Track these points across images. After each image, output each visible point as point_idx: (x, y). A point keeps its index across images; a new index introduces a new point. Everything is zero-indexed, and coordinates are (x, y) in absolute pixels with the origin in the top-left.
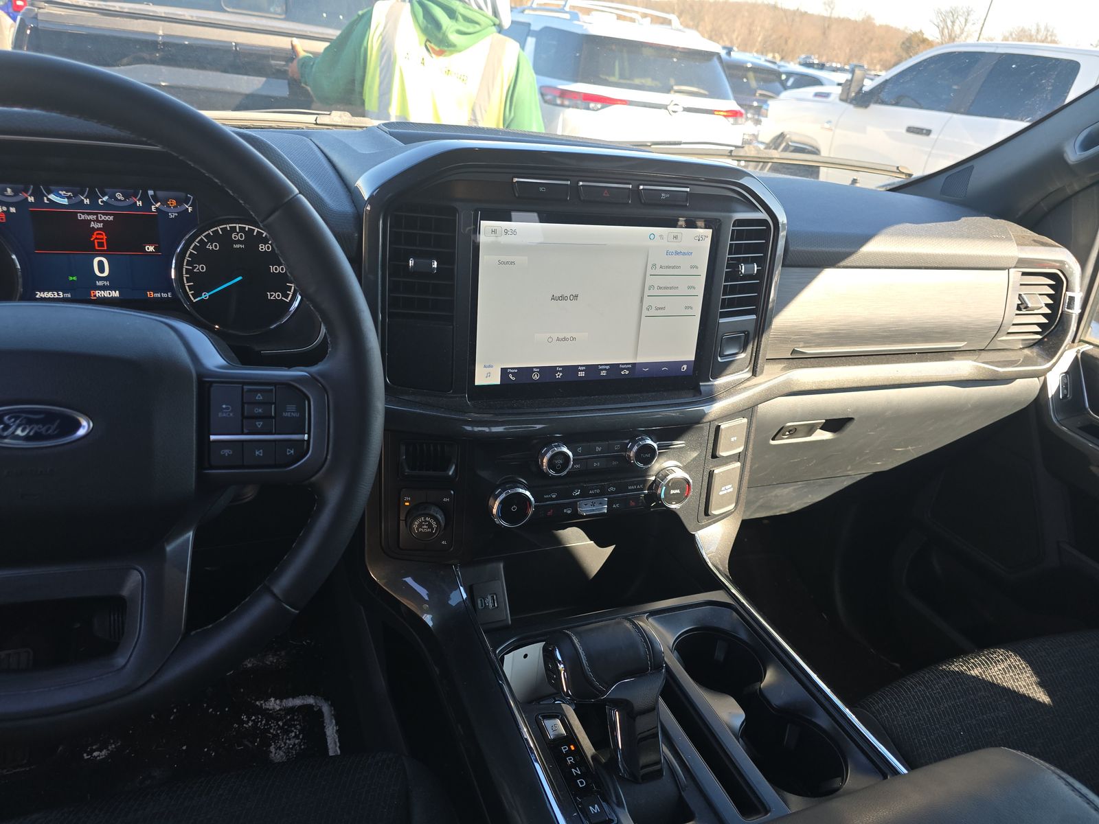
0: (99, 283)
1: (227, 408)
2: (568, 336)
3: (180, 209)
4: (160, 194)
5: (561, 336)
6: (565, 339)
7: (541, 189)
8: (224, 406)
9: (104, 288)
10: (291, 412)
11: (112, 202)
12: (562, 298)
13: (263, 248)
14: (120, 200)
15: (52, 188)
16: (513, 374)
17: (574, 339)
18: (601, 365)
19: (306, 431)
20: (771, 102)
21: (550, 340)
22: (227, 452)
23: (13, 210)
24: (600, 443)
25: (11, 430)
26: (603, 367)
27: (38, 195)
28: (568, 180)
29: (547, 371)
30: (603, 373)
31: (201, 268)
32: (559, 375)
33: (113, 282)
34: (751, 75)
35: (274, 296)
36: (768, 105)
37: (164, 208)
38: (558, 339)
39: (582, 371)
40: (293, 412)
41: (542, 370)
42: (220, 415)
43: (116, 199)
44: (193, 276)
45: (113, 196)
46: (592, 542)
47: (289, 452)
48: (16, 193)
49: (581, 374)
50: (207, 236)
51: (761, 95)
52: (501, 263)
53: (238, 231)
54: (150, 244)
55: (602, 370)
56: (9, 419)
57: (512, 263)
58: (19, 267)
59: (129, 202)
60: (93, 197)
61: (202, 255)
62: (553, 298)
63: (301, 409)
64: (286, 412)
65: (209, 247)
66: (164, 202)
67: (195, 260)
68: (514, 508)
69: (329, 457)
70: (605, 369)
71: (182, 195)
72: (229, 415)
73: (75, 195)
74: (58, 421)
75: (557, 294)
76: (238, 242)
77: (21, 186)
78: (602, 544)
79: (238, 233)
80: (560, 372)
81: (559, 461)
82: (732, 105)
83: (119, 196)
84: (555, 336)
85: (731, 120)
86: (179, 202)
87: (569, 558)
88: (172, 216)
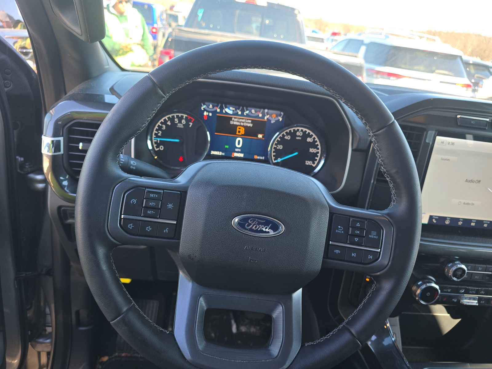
0: (236, 150)
1: (341, 228)
2: (470, 202)
3: (277, 119)
4: (270, 111)
5: (466, 202)
6: (468, 204)
7: (472, 122)
8: (339, 227)
9: (238, 152)
10: (374, 235)
11: (250, 114)
12: (472, 181)
13: (309, 140)
14: (253, 114)
15: (228, 106)
16: (436, 219)
17: (473, 204)
18: (485, 221)
19: (380, 248)
20: (484, 80)
21: (460, 203)
22: (337, 251)
23: (210, 114)
24: (481, 266)
25: (251, 226)
26: (486, 222)
27: (222, 109)
28: (488, 118)
29: (454, 220)
30: (485, 225)
31: (280, 147)
32: (460, 223)
33: (242, 150)
34: (472, 67)
35: (308, 163)
36: (483, 82)
37: (270, 118)
38: (464, 203)
39: (474, 222)
40: (375, 235)
41: (452, 219)
42: (337, 231)
43: (252, 113)
44: (276, 151)
45: (250, 111)
46: (449, 315)
47: (370, 257)
48: (213, 107)
49: (473, 224)
50: (286, 133)
51: (477, 77)
52: (443, 159)
53: (300, 130)
54: (261, 133)
55: (485, 223)
56: (251, 221)
57: (449, 160)
58: (209, 139)
59: (256, 114)
60: (243, 111)
61: (282, 141)
62: (467, 181)
63: (379, 234)
64: (371, 235)
65: (286, 138)
66: (271, 115)
67: (279, 143)
68: (428, 294)
69: (390, 263)
70: (487, 223)
71: (278, 112)
72: (341, 232)
73: (236, 110)
74: (271, 225)
75: (469, 179)
76: (299, 136)
77: (216, 104)
78: (454, 317)
79: (299, 132)
80: (461, 221)
81: (459, 273)
82: (466, 81)
83: (253, 111)
84: (463, 201)
85: (465, 88)
86: (277, 116)
87: (434, 321)
88: (272, 122)
